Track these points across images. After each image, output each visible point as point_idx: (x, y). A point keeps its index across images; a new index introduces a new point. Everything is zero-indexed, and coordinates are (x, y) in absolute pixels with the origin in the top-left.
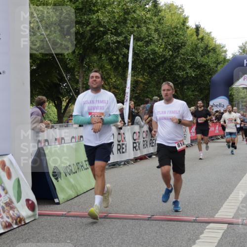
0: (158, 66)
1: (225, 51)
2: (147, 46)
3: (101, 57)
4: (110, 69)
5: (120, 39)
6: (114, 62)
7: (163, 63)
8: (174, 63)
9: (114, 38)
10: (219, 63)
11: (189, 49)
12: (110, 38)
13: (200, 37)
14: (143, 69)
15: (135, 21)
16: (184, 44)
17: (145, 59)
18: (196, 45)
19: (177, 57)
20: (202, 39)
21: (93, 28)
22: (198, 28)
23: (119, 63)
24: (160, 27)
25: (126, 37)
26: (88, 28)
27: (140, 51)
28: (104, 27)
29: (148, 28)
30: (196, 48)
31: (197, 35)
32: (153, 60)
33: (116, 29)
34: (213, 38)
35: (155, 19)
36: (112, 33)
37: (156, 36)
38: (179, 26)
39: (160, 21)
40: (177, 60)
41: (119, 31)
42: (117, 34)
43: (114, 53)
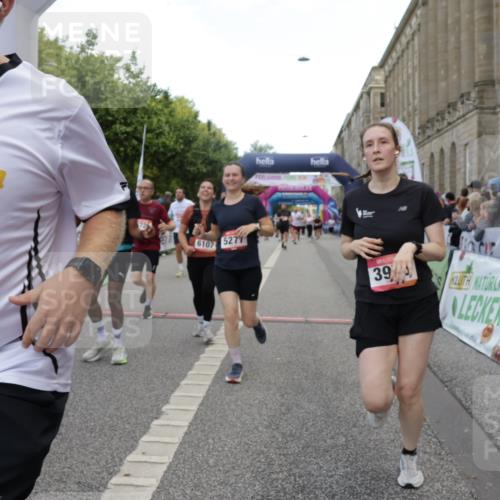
0: (169, 159)
1: (236, 149)
2: (157, 138)
5: (129, 129)
6: (122, 154)
7: (173, 157)
8: (186, 157)
9: (124, 128)
11: (201, 144)
12: (119, 128)
13: (212, 131)
14: (152, 163)
15: (146, 111)
16: (195, 139)
17: (155, 152)
18: (208, 140)
19: (188, 151)
20: (214, 134)
22: (209, 124)
23: (126, 155)
24: (171, 119)
25: (136, 128)
27: (150, 143)
28: (113, 116)
29: (159, 120)
30: (207, 144)
31: (209, 130)
32: (164, 154)
33: (125, 119)
34: (224, 135)
35: (166, 111)
36: (121, 123)
37: (167, 129)
38: (190, 119)
39: (171, 114)
40: (189, 155)
41: (129, 121)
42: (127, 124)
43: (121, 144)
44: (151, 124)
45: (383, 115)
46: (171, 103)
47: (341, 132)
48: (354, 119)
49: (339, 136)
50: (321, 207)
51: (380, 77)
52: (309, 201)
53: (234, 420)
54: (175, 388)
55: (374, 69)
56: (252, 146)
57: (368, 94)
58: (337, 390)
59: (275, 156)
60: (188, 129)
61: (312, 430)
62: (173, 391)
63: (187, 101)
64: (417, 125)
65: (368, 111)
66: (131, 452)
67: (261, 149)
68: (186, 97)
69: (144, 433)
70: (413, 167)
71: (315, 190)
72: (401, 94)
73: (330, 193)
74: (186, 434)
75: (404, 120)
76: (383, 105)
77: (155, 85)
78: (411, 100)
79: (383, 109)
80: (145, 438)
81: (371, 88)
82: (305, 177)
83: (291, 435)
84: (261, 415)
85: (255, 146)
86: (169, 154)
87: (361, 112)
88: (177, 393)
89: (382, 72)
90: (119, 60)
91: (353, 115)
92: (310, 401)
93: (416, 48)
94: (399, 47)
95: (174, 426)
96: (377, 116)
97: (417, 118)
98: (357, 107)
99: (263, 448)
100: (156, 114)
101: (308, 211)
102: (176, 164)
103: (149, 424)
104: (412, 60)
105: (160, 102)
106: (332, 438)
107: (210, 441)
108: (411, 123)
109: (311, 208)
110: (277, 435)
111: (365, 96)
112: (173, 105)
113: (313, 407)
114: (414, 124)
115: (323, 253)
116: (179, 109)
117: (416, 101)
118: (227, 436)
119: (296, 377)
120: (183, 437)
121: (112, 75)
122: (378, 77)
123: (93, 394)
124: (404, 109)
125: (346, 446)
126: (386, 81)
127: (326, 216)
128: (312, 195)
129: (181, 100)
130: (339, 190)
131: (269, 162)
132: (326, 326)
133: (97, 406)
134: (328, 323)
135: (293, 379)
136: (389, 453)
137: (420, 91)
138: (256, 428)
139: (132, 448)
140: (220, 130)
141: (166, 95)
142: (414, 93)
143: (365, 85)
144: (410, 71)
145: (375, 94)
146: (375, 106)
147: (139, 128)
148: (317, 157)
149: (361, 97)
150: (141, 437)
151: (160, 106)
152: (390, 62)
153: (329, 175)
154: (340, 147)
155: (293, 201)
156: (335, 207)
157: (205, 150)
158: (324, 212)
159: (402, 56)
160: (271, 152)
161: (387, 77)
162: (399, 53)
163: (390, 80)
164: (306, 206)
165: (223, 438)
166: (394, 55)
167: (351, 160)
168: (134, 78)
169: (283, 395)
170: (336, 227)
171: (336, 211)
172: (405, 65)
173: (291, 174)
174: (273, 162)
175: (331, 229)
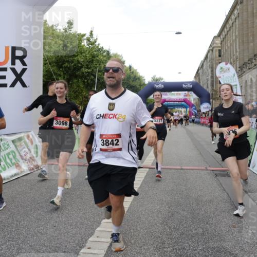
1: (144, 80)
3: (79, 81)
4: (83, 88)
5: (89, 71)
6: (86, 83)
9: (87, 70)
10: (141, 86)
11: (126, 78)
12: (84, 70)
13: (132, 71)
18: (130, 75)
20: (133, 72)
21: (75, 65)
22: (130, 67)
23: (88, 84)
25: (93, 70)
26: (72, 65)
27: (100, 77)
28: (81, 64)
30: (129, 77)
31: (130, 70)
33: (87, 65)
34: (138, 73)
36: (85, 68)
41: (89, 66)
42: (88, 68)
43: (86, 79)
44: (100, 68)
45: (220, 61)
46: (111, 57)
47: (198, 70)
48: (205, 63)
49: (197, 72)
50: (188, 109)
51: (218, 41)
52: (182, 106)
53: (144, 220)
55: (215, 37)
57: (212, 51)
58: (198, 204)
59: (165, 84)
61: (185, 225)
63: (119, 56)
64: (238, 66)
65: (212, 59)
66: (91, 236)
67: (157, 80)
68: (118, 54)
69: (98, 226)
70: (236, 88)
71: (185, 101)
72: (229, 50)
73: (193, 102)
75: (231, 64)
76: (220, 56)
77: (102, 48)
78: (235, 53)
79: (220, 58)
80: (98, 229)
81: (214, 47)
82: (180, 94)
83: (174, 228)
84: (158, 217)
85: (153, 79)
87: (208, 60)
89: (219, 39)
90: (84, 35)
91: (204, 61)
92: (184, 210)
93: (237, 26)
94: (228, 26)
96: (217, 62)
97: (238, 63)
98: (206, 57)
99: (159, 235)
100: (103, 62)
101: (181, 111)
103: (100, 221)
104: (235, 32)
105: (105, 56)
106: (196, 230)
107: (132, 231)
108: (235, 65)
109: (183, 110)
110: (167, 228)
111: (210, 51)
115: (190, 133)
117: (237, 54)
118: (141, 228)
119: (176, 198)
121: (81, 43)
122: (216, 42)
123: (71, 206)
124: (231, 58)
125: (203, 234)
126: (221, 44)
127: (191, 113)
128: (183, 103)
129: (116, 55)
130: (197, 100)
131: (161, 86)
132: (192, 171)
133: (74, 212)
135: (175, 199)
136: (226, 238)
137: (239, 48)
138: (156, 224)
139: (91, 234)
140: (136, 70)
141: (108, 53)
142: (236, 49)
143: (210, 46)
144: (234, 38)
145: (216, 51)
146: (216, 57)
147: (95, 70)
148: (186, 83)
149: (208, 52)
150: (96, 228)
151: (105, 59)
152: (223, 33)
153: (192, 92)
154: (197, 78)
155: (174, 106)
156: (195, 109)
157: (128, 81)
158: (190, 112)
159: (230, 30)
160: (162, 81)
161: (222, 42)
162: (228, 29)
163: (224, 43)
164: (180, 109)
165: (139, 229)
166: (225, 30)
167: (204, 85)
168: (91, 45)
169: (170, 207)
170: (196, 120)
171: (196, 111)
172: (231, 35)
173: (173, 92)
174: (163, 86)
175: (193, 121)
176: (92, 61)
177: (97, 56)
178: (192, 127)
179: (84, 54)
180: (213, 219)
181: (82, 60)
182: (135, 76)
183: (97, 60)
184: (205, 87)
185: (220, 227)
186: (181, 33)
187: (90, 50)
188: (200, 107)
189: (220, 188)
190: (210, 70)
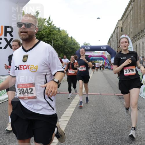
0: (60, 48)
1: (79, 44)
2: (56, 42)
5: (48, 39)
7: (61, 47)
8: (65, 47)
9: (47, 39)
10: (77, 48)
11: (69, 43)
15: (53, 34)
16: (67, 42)
17: (56, 46)
18: (71, 42)
19: (65, 45)
20: (73, 40)
21: (40, 36)
22: (71, 37)
24: (60, 36)
25: (50, 39)
26: (39, 36)
27: (54, 43)
28: (44, 36)
29: (57, 37)
30: (71, 43)
31: (71, 39)
32: (58, 46)
33: (47, 36)
35: (59, 34)
36: (46, 38)
37: (59, 39)
38: (66, 36)
39: (60, 35)
40: (66, 46)
41: (48, 37)
44: (55, 38)
45: (122, 34)
46: (60, 31)
49: (109, 40)
50: (104, 61)
51: (121, 23)
52: (101, 59)
53: (80, 123)
54: (63, 114)
55: (119, 20)
56: (84, 43)
57: (118, 28)
58: (110, 114)
59: (91, 47)
60: (65, 39)
61: (103, 126)
62: (62, 115)
63: (65, 31)
65: (117, 33)
67: (86, 45)
68: (65, 30)
70: (131, 49)
71: (102, 56)
72: (127, 28)
73: (107, 57)
74: (66, 127)
75: (128, 35)
76: (122, 31)
77: (56, 26)
78: (130, 30)
81: (118, 26)
82: (99, 52)
83: (96, 128)
84: (87, 121)
85: (85, 44)
86: (60, 46)
87: (115, 33)
88: (63, 115)
89: (122, 21)
90: (45, 19)
91: (113, 34)
92: (102, 118)
93: (132, 14)
94: (126, 14)
95: (62, 125)
96: (120, 34)
97: (132, 35)
98: (114, 32)
99: (88, 132)
100: (56, 35)
101: (100, 62)
102: (62, 49)
104: (130, 17)
105: (57, 31)
106: (109, 129)
107: (73, 129)
108: (130, 36)
109: (101, 61)
110: (92, 128)
111: (117, 29)
112: (61, 32)
113: (103, 120)
114: (131, 36)
115: (105, 75)
116: (63, 33)
117: (132, 30)
118: (78, 128)
120: (65, 128)
122: (120, 23)
124: (128, 32)
125: (113, 131)
126: (123, 24)
128: (101, 58)
129: (63, 31)
130: (109, 56)
131: (89, 48)
132: (106, 96)
134: (107, 95)
135: (97, 111)
137: (133, 26)
138: (86, 126)
141: (59, 29)
142: (131, 27)
143: (117, 25)
144: (130, 21)
145: (120, 28)
146: (120, 32)
148: (103, 46)
149: (115, 29)
151: (57, 33)
152: (124, 18)
153: (106, 52)
154: (109, 43)
155: (96, 59)
156: (108, 61)
157: (70, 45)
158: (105, 63)
159: (128, 16)
160: (89, 45)
161: (123, 23)
162: (127, 16)
163: (124, 24)
164: (100, 61)
165: (77, 129)
166: (125, 16)
167: (113, 47)
168: (50, 25)
169: (94, 116)
170: (108, 67)
171: (108, 62)
172: (128, 19)
173: (95, 52)
174: (90, 48)
175: (107, 67)
176: (50, 34)
177: (53, 31)
178: (106, 71)
179: (45, 30)
180: (118, 123)
181: (44, 33)
182: (74, 43)
183: (53, 33)
184: (114, 49)
185: (122, 127)
186: (100, 18)
187: (48, 28)
188: (111, 60)
189: (122, 106)
190: (116, 39)
